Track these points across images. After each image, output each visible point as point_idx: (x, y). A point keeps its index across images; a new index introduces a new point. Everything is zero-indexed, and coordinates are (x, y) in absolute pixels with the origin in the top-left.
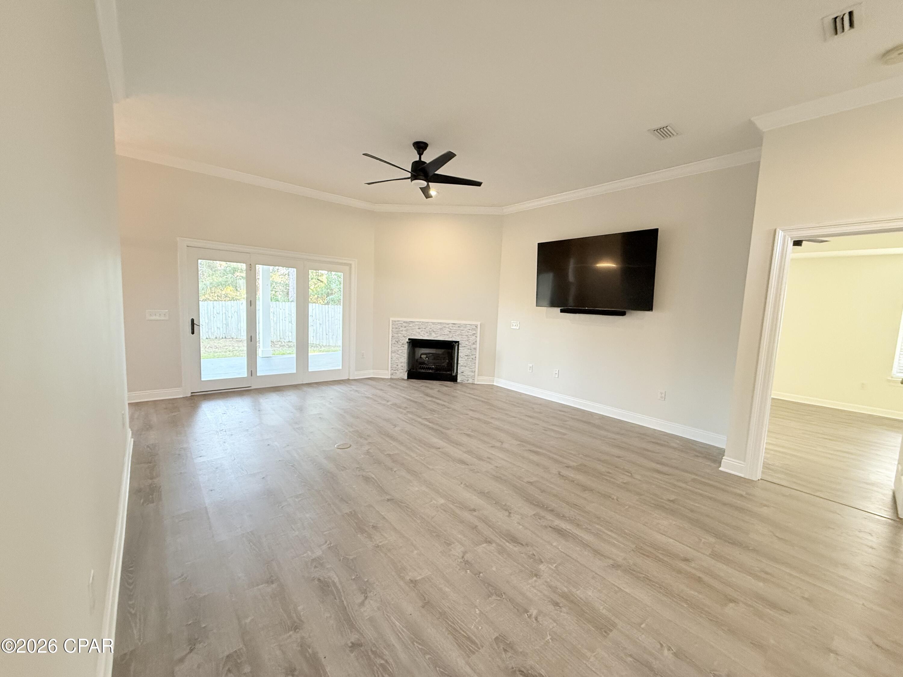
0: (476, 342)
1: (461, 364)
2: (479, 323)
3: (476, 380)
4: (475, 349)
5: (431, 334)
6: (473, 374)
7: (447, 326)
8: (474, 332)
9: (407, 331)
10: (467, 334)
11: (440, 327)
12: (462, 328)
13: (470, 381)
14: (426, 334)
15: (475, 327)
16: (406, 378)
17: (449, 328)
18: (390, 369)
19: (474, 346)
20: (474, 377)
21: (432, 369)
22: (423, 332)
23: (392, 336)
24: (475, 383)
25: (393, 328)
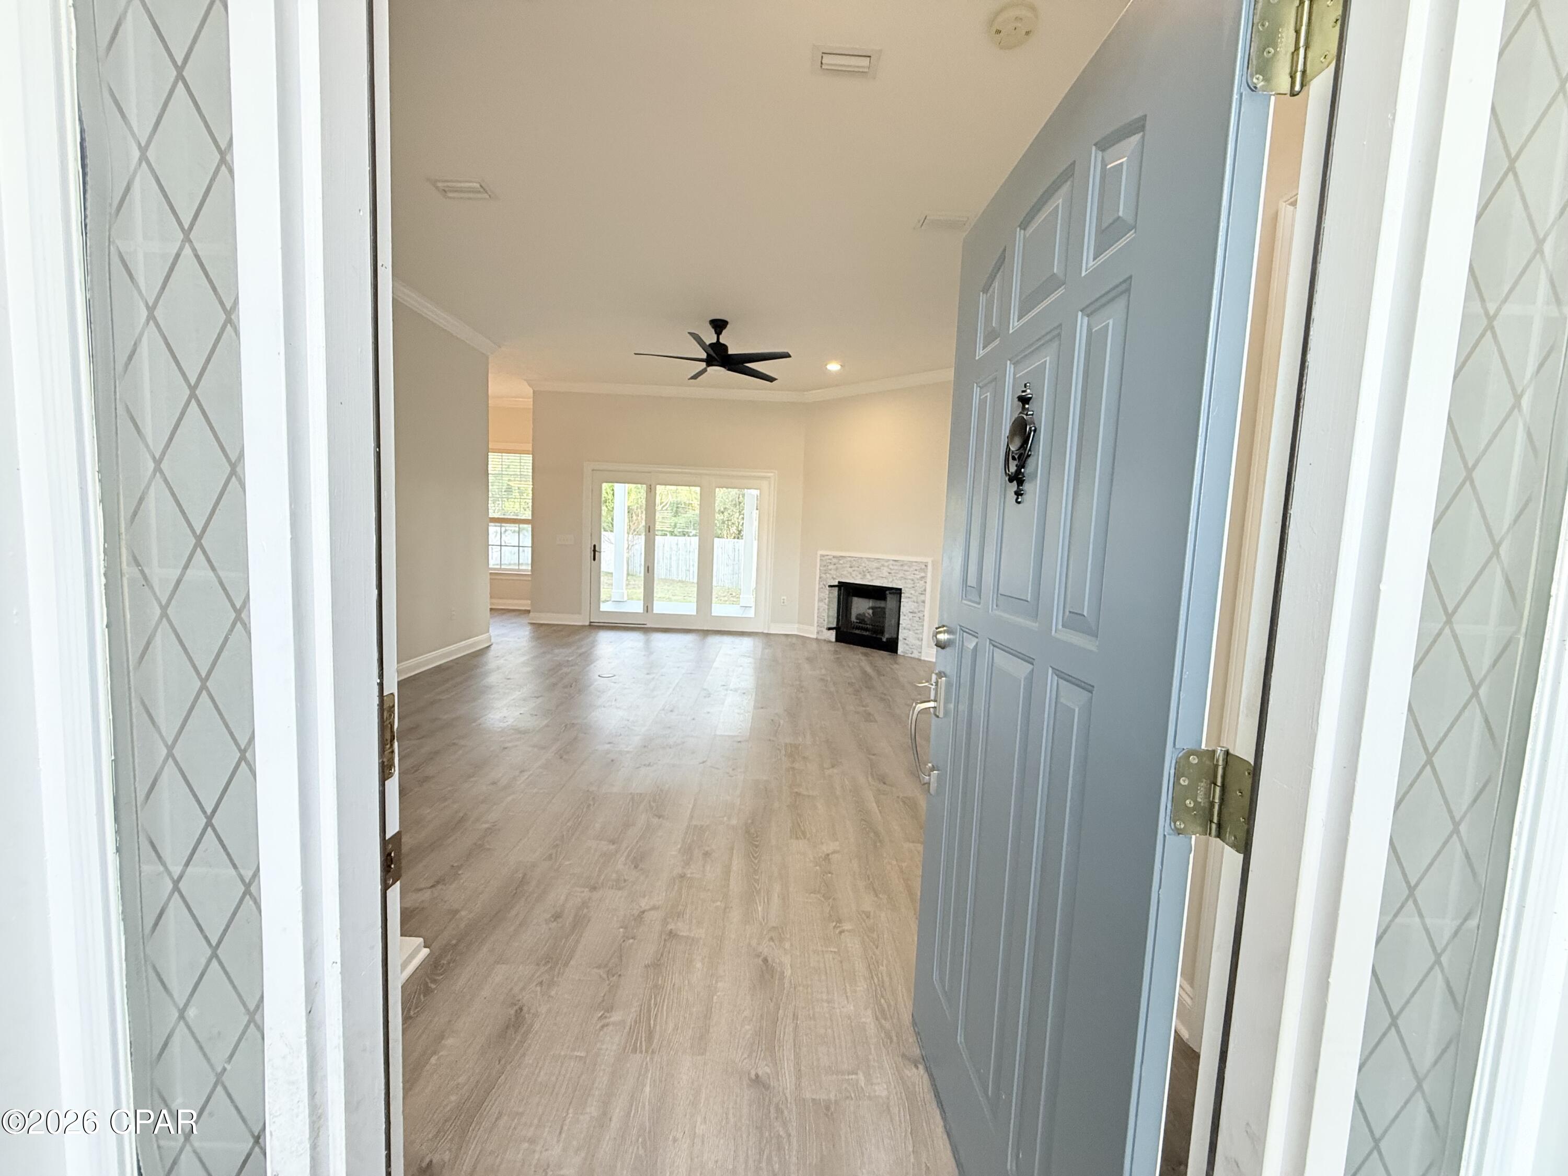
0: (925, 590)
1: (904, 625)
2: (929, 560)
3: (923, 654)
4: (924, 602)
5: (865, 575)
6: (918, 643)
7: (886, 564)
8: (923, 574)
9: (837, 569)
10: (912, 577)
11: (876, 565)
12: (906, 568)
13: (916, 655)
14: (860, 576)
15: (923, 567)
16: (833, 639)
17: (888, 566)
18: (816, 624)
19: (922, 597)
20: (921, 648)
21: (866, 630)
22: (854, 573)
23: (820, 578)
24: (922, 658)
25: (820, 566)
